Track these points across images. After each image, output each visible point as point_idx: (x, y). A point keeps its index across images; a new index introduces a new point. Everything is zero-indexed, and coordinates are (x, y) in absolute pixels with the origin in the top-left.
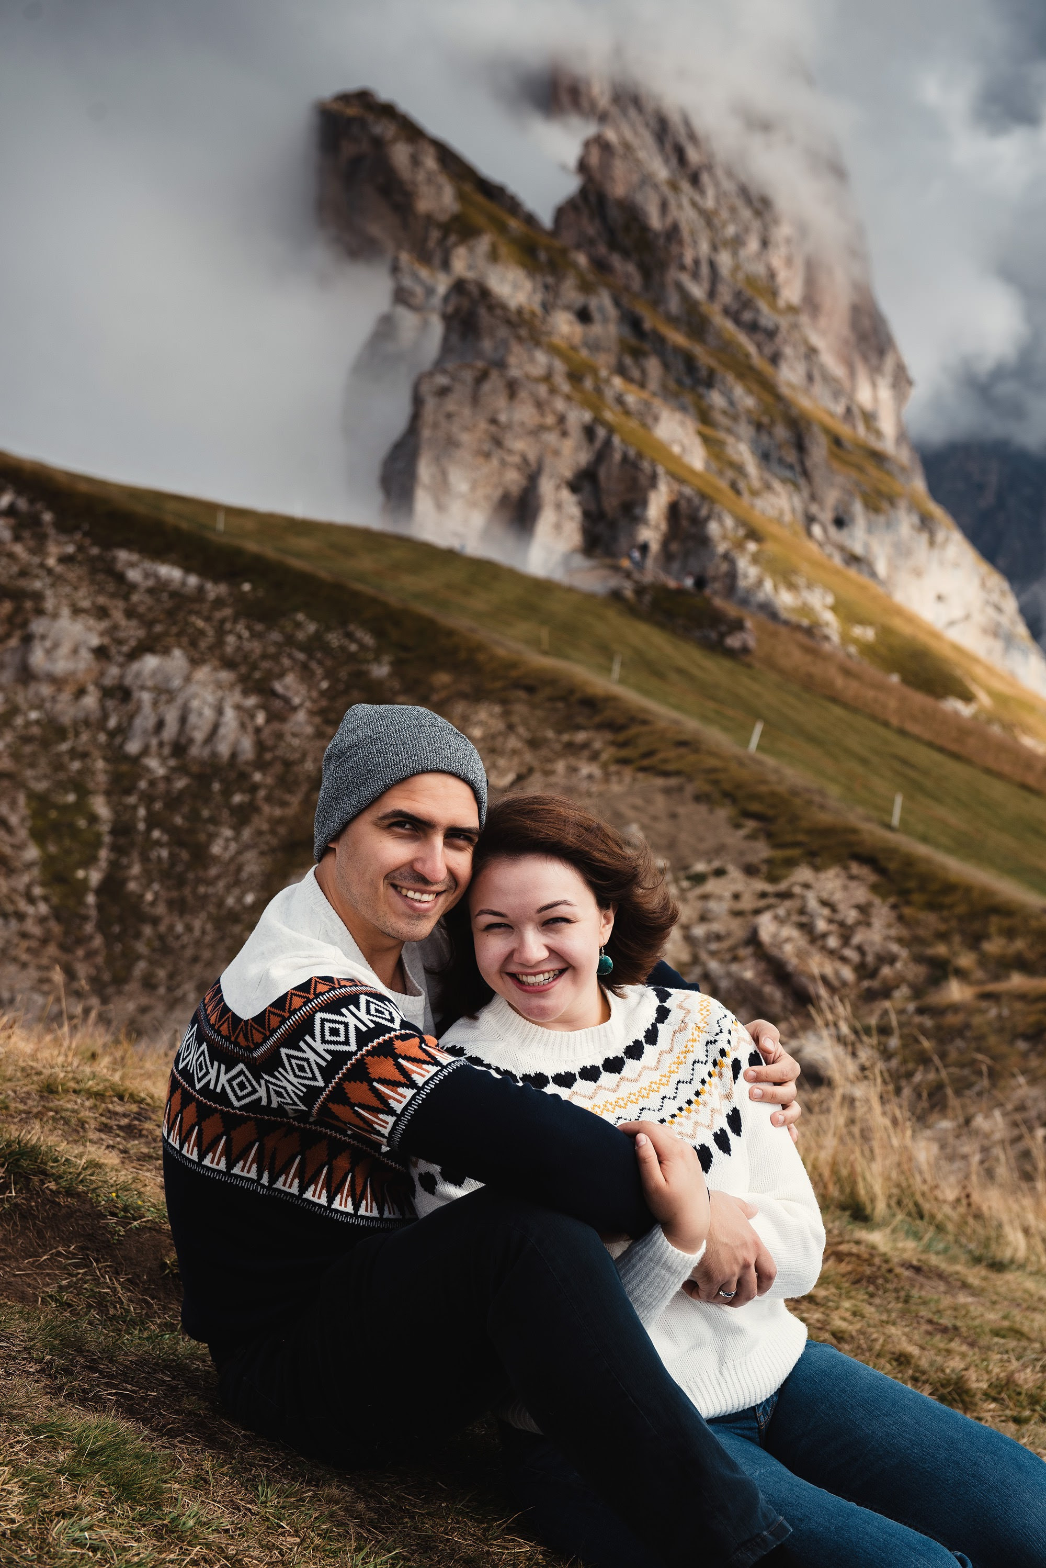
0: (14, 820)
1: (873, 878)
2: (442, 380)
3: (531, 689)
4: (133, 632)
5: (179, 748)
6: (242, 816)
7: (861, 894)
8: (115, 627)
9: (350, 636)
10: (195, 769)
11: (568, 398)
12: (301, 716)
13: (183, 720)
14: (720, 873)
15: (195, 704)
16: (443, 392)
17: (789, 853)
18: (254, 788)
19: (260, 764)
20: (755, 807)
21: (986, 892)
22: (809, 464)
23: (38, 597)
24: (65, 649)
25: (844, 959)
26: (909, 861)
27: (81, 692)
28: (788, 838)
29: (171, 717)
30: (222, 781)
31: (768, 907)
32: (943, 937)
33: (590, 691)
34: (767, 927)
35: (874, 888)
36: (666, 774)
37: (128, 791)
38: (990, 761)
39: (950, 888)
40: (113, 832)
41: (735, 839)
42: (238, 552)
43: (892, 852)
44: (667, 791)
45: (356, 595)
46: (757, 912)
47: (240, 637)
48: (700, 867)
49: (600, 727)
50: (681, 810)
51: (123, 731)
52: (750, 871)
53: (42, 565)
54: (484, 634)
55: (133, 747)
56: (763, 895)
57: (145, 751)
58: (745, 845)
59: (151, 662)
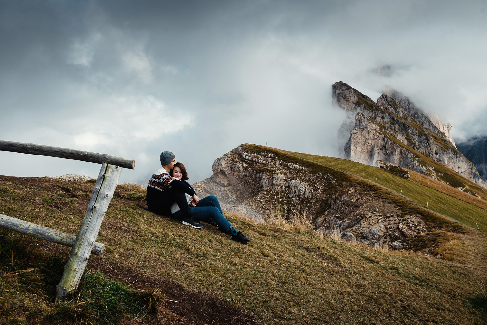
0: (270, 209)
1: (421, 217)
2: (355, 131)
3: (360, 184)
4: (291, 176)
5: (298, 196)
6: (309, 208)
7: (419, 220)
8: (288, 176)
9: (328, 176)
10: (301, 200)
11: (379, 133)
12: (320, 190)
13: (299, 191)
14: (392, 216)
15: (301, 188)
16: (355, 133)
17: (405, 212)
18: (311, 203)
19: (312, 199)
20: (399, 204)
21: (444, 219)
22: (429, 143)
23: (275, 171)
24: (279, 180)
25: (415, 232)
26: (428, 214)
27: (282, 187)
28: (405, 210)
29: (297, 191)
30: (306, 202)
31: (401, 222)
32: (434, 227)
33: (370, 184)
34: (401, 226)
35: (421, 219)
36: (383, 199)
37: (290, 204)
38: (460, 198)
39: (436, 218)
40: (287, 211)
41: (395, 210)
42: (309, 162)
43: (425, 212)
44: (383, 202)
45: (329, 169)
46: (399, 223)
47: (309, 177)
48: (388, 215)
49: (372, 191)
50: (385, 205)
51: (289, 193)
52: (398, 216)
53: (276, 166)
54: (352, 175)
55: (291, 196)
56: (400, 220)
57: (293, 197)
58: (397, 211)
59: (294, 181)
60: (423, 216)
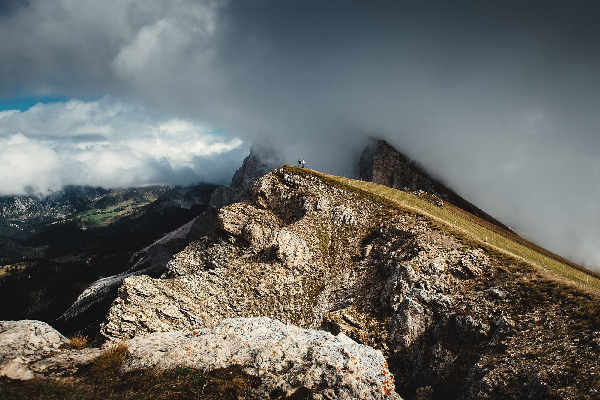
0: (314, 235)
1: (484, 252)
2: (377, 157)
3: (409, 213)
4: (335, 201)
5: (344, 222)
6: (355, 235)
7: (482, 255)
8: (332, 201)
9: (374, 202)
10: (346, 226)
11: (400, 160)
12: (365, 217)
13: (344, 217)
14: (452, 250)
15: (347, 214)
16: (377, 159)
17: (466, 246)
18: (357, 230)
19: (358, 226)
20: (458, 237)
21: (508, 255)
23: (318, 195)
24: (323, 204)
25: (480, 268)
26: (491, 248)
27: (326, 212)
28: (466, 243)
29: (342, 217)
30: (351, 229)
32: (500, 264)
33: (422, 214)
34: (463, 261)
36: (439, 230)
37: (334, 230)
39: (501, 254)
40: (332, 237)
41: (454, 243)
42: (353, 187)
43: (486, 246)
44: (440, 233)
45: (375, 195)
46: (461, 258)
47: (354, 203)
48: (448, 248)
49: (423, 221)
50: (443, 237)
51: (334, 219)
52: (458, 249)
53: (319, 189)
54: (399, 202)
55: (335, 222)
56: (462, 254)
57: (337, 223)
58: (457, 244)
59: (338, 207)
60: (486, 251)
